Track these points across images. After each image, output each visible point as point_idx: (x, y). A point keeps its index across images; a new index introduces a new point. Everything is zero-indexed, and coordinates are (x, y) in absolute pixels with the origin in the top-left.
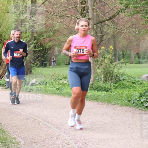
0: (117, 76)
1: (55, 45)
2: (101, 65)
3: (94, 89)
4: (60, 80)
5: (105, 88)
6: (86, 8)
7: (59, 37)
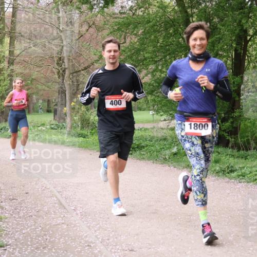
0: (93, 123)
1: (33, 93)
2: (78, 112)
3: (72, 136)
4: (39, 127)
5: (82, 134)
6: (62, 58)
7: (37, 85)
